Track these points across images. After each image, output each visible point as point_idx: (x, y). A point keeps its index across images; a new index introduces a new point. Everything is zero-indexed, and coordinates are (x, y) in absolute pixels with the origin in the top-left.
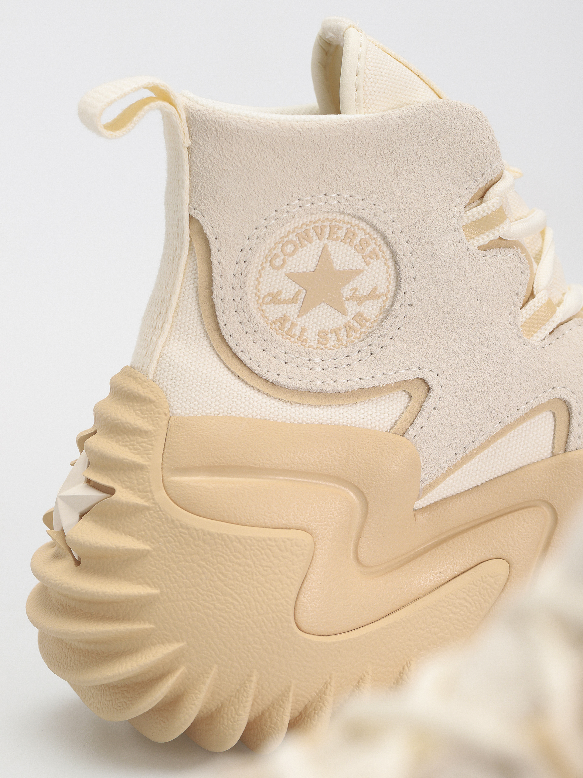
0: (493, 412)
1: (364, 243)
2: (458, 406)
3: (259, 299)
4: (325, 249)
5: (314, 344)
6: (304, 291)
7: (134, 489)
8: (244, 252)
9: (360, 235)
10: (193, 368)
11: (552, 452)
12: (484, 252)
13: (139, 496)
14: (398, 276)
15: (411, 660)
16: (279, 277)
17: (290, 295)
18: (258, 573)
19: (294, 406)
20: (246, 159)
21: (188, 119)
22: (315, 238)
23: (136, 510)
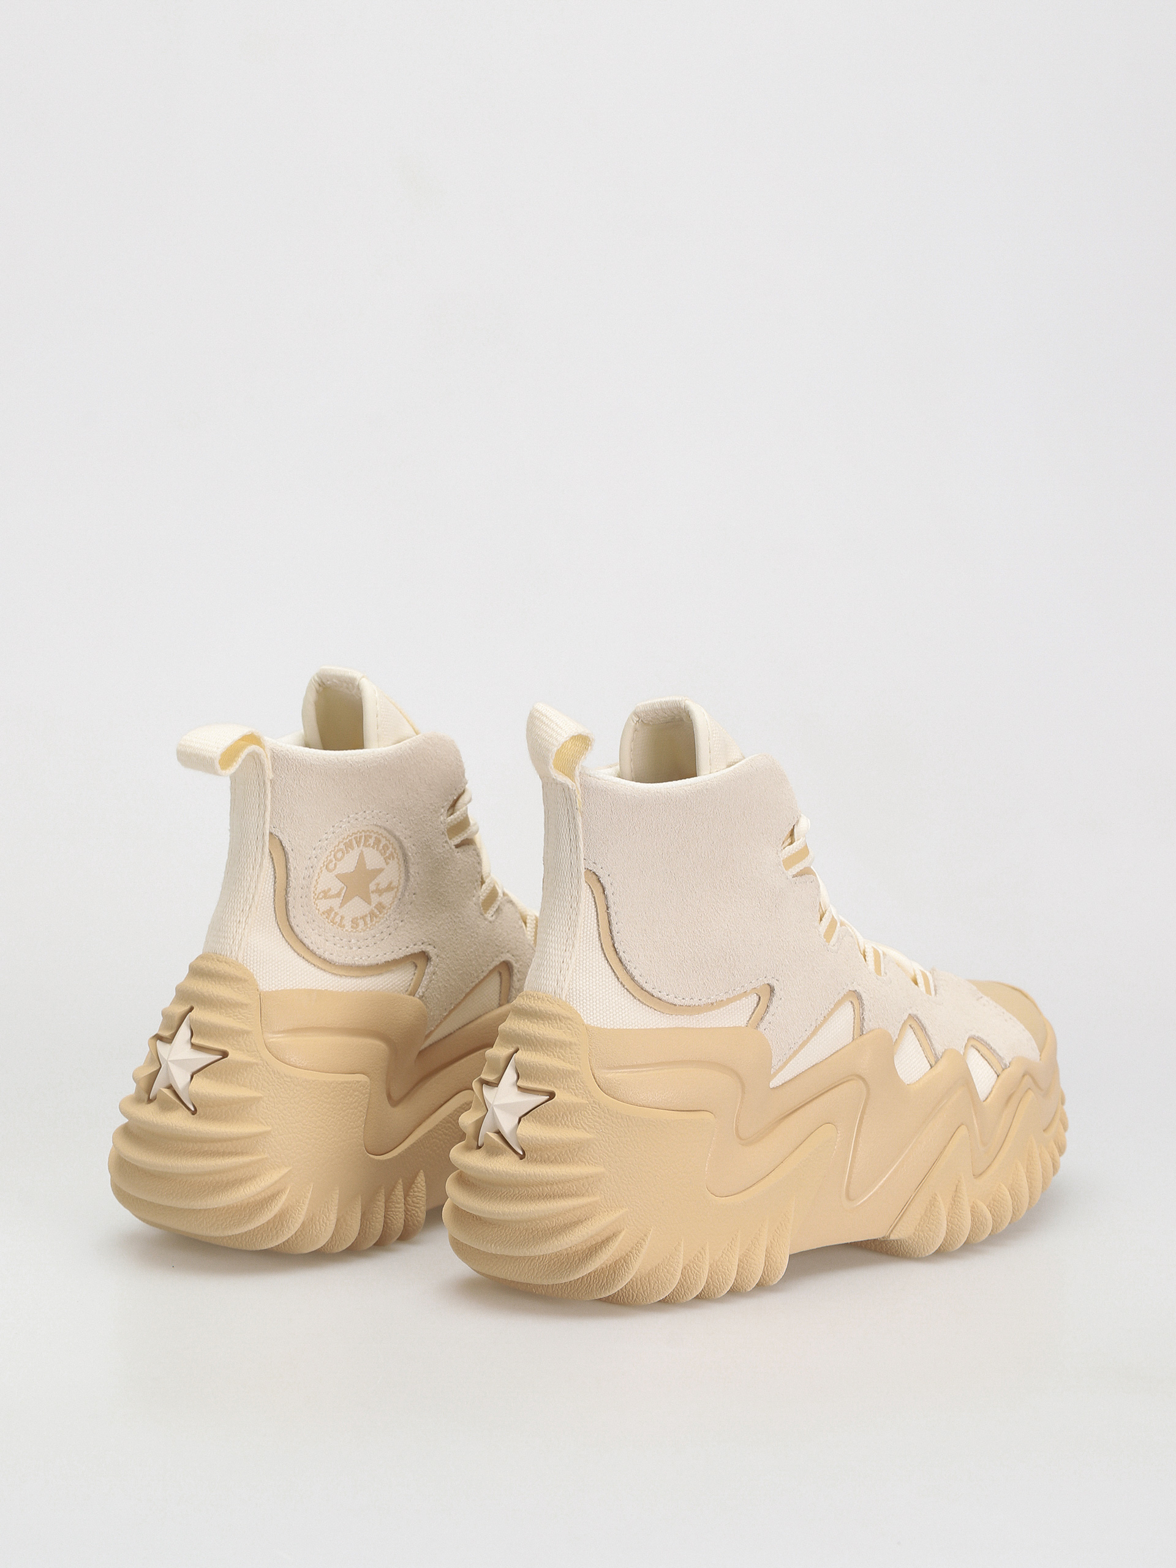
1: (386, 848)
3: (317, 895)
4: (361, 855)
5: (349, 929)
6: (346, 888)
7: (242, 1050)
8: (312, 859)
9: (384, 842)
11: (499, 1004)
12: (458, 850)
13: (249, 1055)
14: (407, 872)
16: (330, 877)
21: (273, 757)
23: (246, 1066)
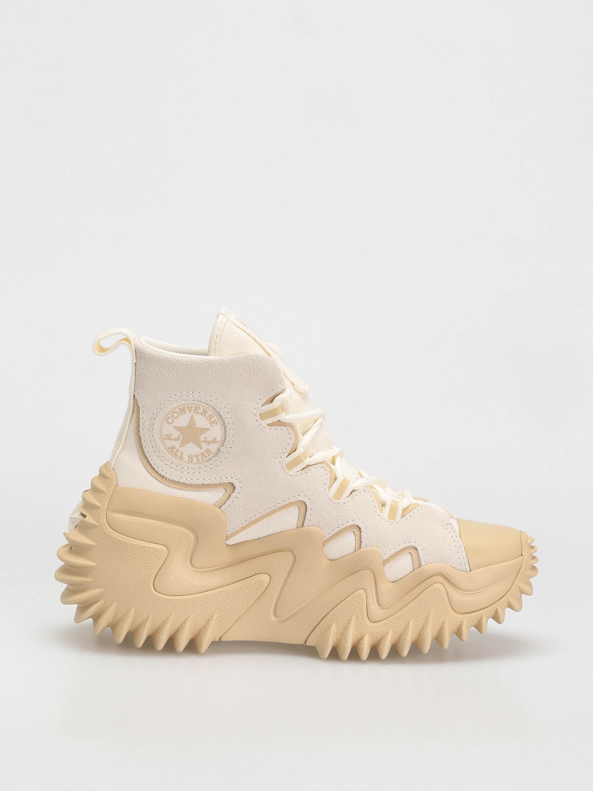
0: (265, 503)
1: (211, 416)
2: (247, 498)
3: (162, 437)
4: (192, 417)
5: (186, 461)
6: (182, 436)
7: (94, 517)
8: (154, 414)
9: (209, 412)
10: (130, 465)
11: (297, 526)
12: (270, 427)
13: (95, 520)
14: (225, 433)
15: (214, 615)
16: (170, 428)
17: (176, 437)
18: (138, 562)
19: (171, 488)
20: (157, 372)
22: (188, 412)
23: (93, 526)
